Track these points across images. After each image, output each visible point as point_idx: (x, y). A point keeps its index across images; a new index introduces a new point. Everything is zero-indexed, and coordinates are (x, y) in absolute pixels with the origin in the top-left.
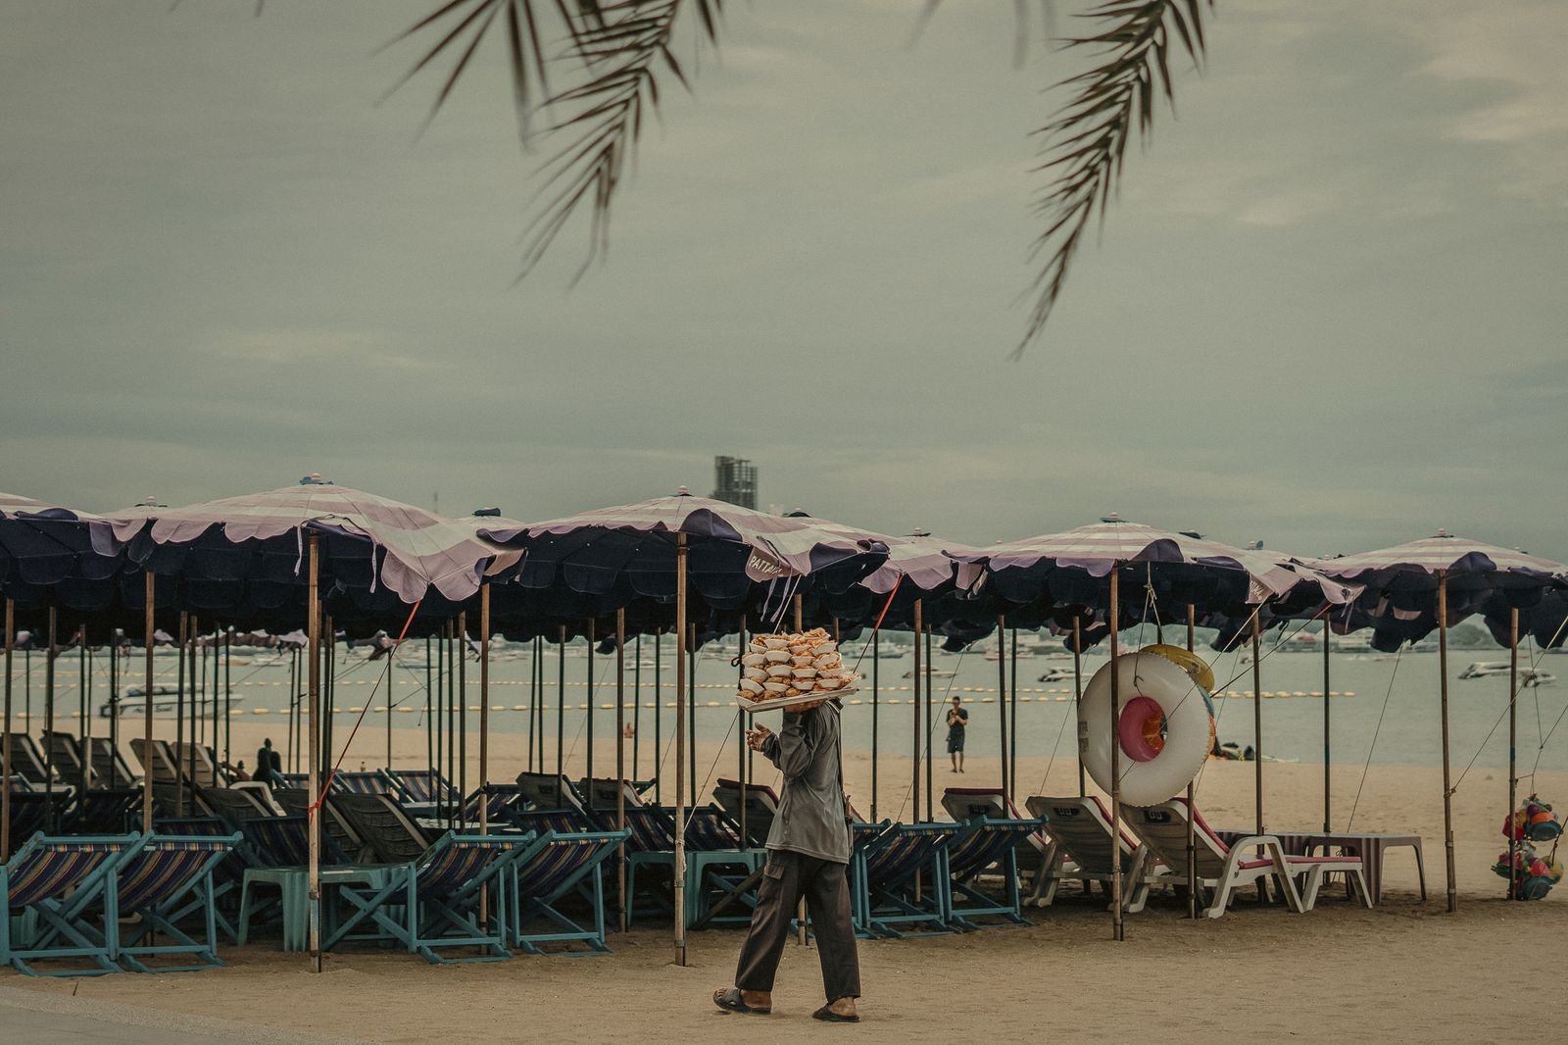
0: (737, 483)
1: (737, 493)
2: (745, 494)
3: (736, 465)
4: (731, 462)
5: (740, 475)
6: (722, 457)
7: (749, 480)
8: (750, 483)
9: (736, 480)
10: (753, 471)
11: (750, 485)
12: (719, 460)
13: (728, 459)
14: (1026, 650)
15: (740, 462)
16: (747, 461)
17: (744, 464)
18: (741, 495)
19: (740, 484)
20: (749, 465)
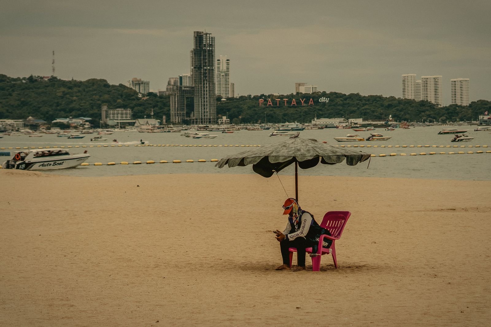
0: (205, 44)
1: (205, 50)
2: (209, 50)
3: (204, 36)
4: (202, 34)
5: (206, 41)
6: (198, 32)
7: (211, 43)
8: (212, 45)
9: (205, 43)
10: (213, 39)
11: (211, 45)
12: (196, 33)
13: (200, 33)
14: (358, 126)
15: (206, 34)
16: (209, 34)
17: (208, 35)
18: (207, 50)
19: (207, 45)
20: (211, 36)
